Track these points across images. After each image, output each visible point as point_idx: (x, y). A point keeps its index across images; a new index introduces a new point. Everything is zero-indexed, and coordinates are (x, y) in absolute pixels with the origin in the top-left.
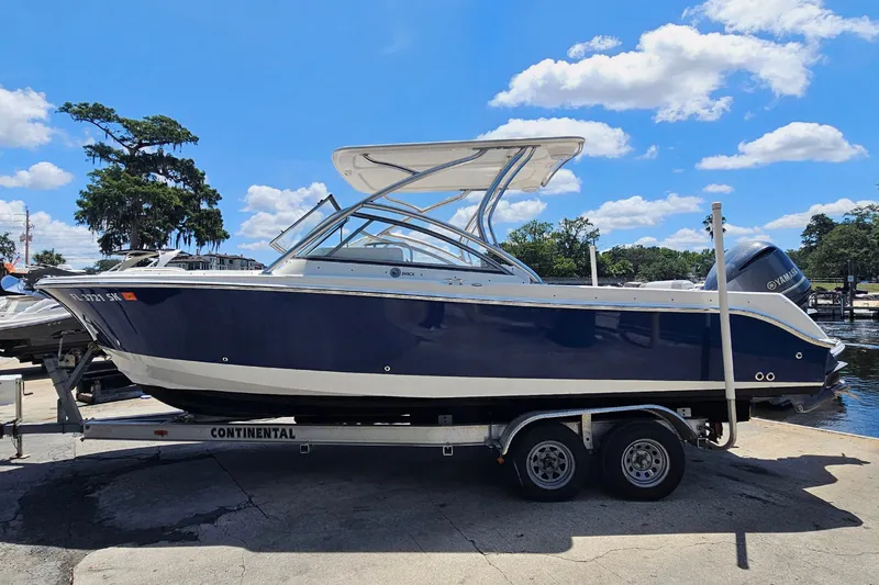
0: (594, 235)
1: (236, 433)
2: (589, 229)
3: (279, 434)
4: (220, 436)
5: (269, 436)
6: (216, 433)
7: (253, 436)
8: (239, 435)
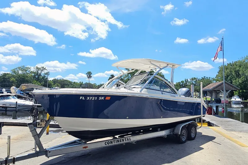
0: (47, 74)
1: (113, 142)
2: (46, 71)
3: (126, 140)
4: (108, 144)
5: (124, 141)
6: (106, 143)
7: (119, 142)
8: (114, 143)
